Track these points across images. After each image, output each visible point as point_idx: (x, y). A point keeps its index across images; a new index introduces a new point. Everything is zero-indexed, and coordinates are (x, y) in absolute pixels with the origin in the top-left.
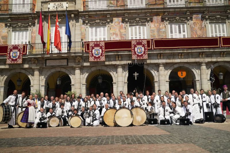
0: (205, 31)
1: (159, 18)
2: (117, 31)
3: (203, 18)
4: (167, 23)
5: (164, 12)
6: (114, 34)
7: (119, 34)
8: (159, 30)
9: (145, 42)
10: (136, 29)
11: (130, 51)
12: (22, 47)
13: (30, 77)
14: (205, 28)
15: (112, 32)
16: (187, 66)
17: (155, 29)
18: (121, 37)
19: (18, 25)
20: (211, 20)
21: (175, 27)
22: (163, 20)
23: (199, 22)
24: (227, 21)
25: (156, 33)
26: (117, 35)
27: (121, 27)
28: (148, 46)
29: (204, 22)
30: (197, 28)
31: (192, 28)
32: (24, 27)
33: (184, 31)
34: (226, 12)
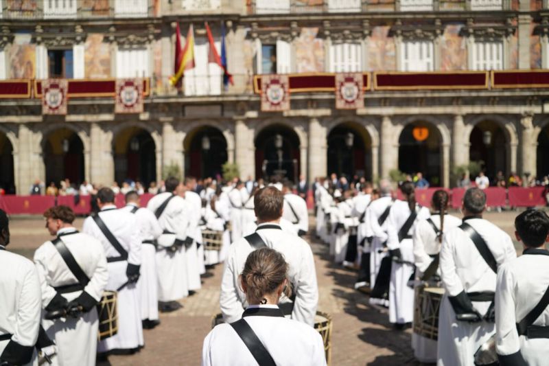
0: (465, 57)
1: (386, 29)
2: (309, 54)
3: (464, 33)
4: (400, 38)
5: (395, 20)
6: (304, 58)
7: (312, 58)
8: (384, 53)
9: (359, 78)
10: (343, 50)
11: (333, 93)
12: (141, 83)
13: (155, 135)
14: (465, 51)
15: (299, 54)
16: (430, 119)
17: (377, 51)
18: (317, 65)
19: (128, 39)
20: (477, 36)
21: (414, 48)
22: (391, 34)
23: (456, 39)
24: (504, 40)
25: (378, 59)
26: (308, 61)
27: (316, 47)
28: (365, 84)
29: (464, 40)
30: (451, 50)
31: (443, 51)
32: (139, 43)
33: (428, 56)
34: (505, 22)
